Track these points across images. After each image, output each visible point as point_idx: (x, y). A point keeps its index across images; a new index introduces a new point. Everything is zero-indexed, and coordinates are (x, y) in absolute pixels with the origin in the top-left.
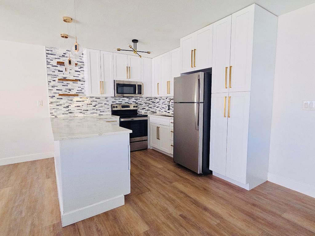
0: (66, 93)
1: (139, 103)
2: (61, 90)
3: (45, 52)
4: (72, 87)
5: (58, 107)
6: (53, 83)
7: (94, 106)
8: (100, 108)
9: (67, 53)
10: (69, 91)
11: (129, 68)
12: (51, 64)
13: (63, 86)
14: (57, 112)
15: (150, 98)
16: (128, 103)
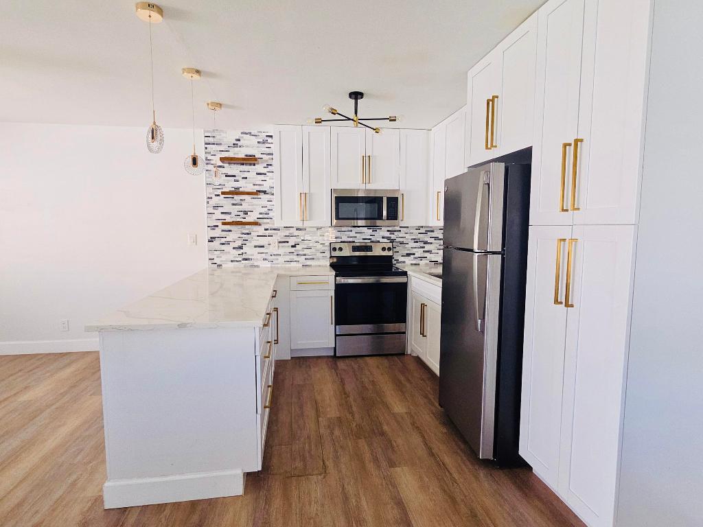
0: (239, 219)
1: (398, 240)
2: (230, 213)
3: (203, 140)
4: (250, 207)
5: (223, 247)
6: (215, 200)
7: (292, 246)
8: (306, 251)
9: (243, 137)
10: (245, 216)
11: (367, 159)
12: (212, 162)
13: (233, 204)
14: (221, 257)
15: (427, 229)
16: (370, 239)
